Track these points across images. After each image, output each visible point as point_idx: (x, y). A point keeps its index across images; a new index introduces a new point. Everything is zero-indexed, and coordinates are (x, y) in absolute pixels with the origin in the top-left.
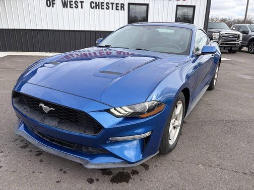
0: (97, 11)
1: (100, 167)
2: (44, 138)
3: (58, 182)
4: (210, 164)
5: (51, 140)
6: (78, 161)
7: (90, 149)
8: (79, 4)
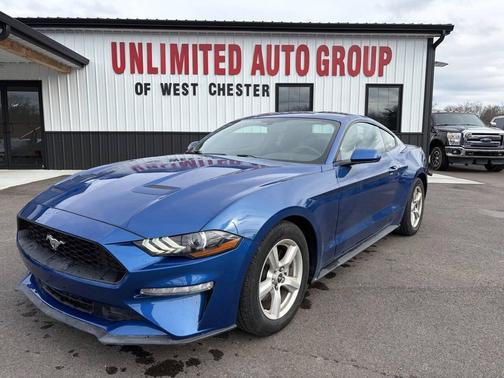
0: (220, 98)
1: (123, 342)
2: (53, 296)
3: (58, 368)
4: (339, 357)
5: (62, 299)
6: (92, 331)
7: (113, 311)
8: (190, 89)
